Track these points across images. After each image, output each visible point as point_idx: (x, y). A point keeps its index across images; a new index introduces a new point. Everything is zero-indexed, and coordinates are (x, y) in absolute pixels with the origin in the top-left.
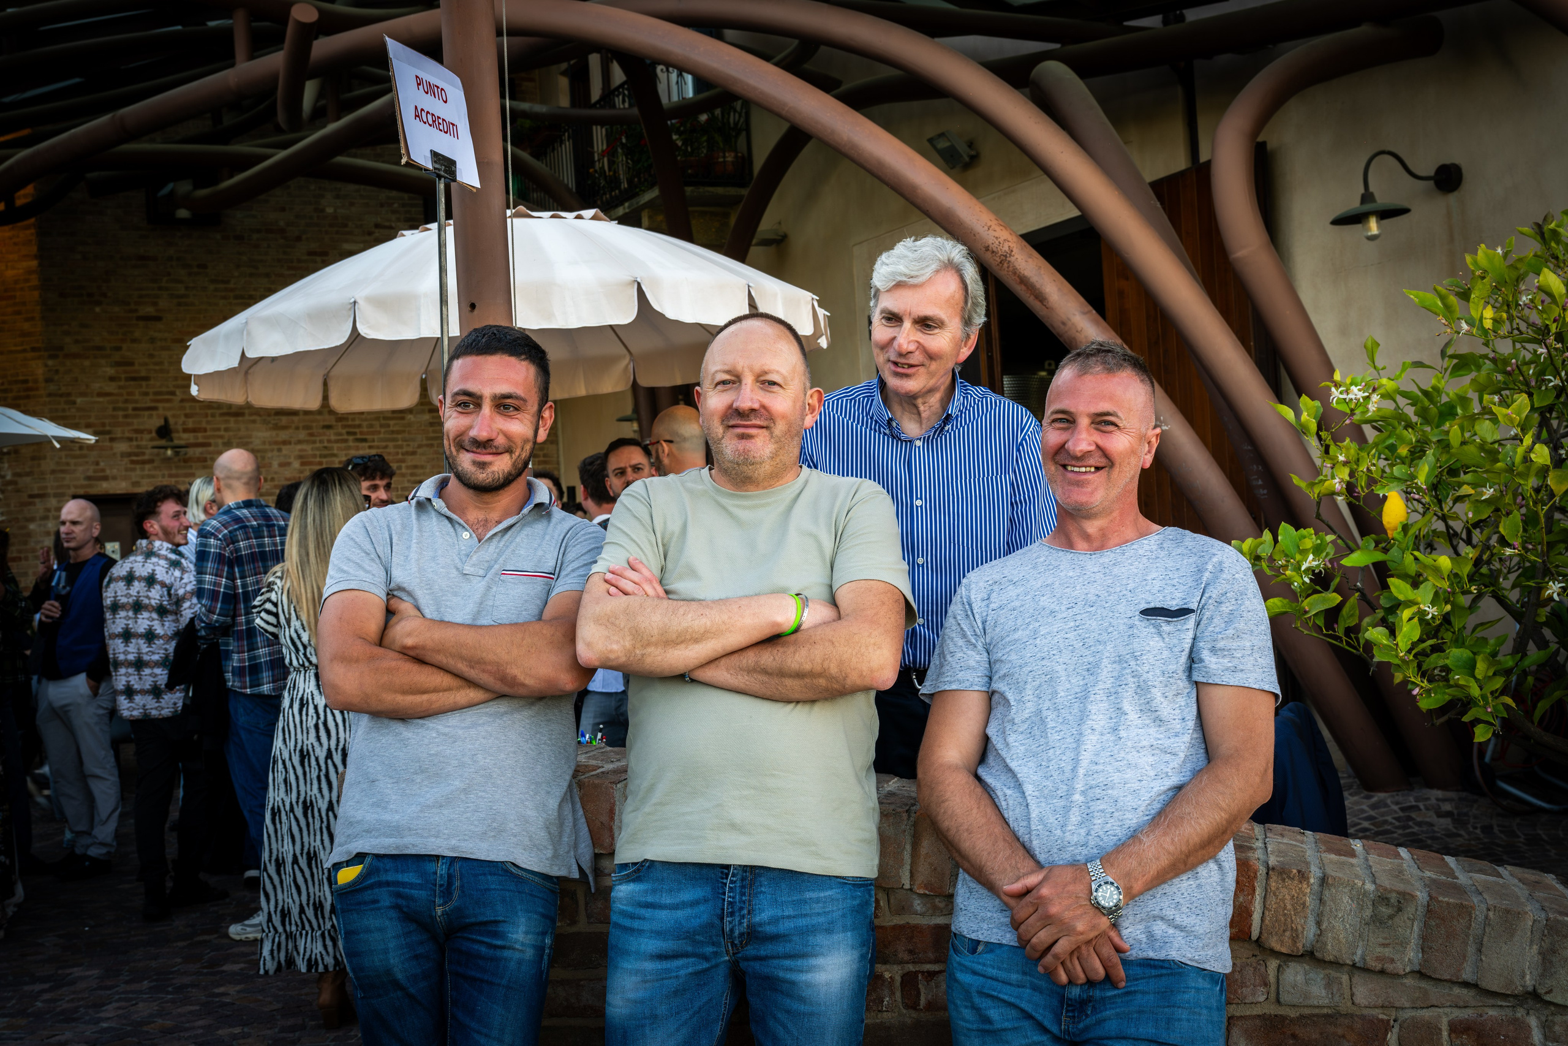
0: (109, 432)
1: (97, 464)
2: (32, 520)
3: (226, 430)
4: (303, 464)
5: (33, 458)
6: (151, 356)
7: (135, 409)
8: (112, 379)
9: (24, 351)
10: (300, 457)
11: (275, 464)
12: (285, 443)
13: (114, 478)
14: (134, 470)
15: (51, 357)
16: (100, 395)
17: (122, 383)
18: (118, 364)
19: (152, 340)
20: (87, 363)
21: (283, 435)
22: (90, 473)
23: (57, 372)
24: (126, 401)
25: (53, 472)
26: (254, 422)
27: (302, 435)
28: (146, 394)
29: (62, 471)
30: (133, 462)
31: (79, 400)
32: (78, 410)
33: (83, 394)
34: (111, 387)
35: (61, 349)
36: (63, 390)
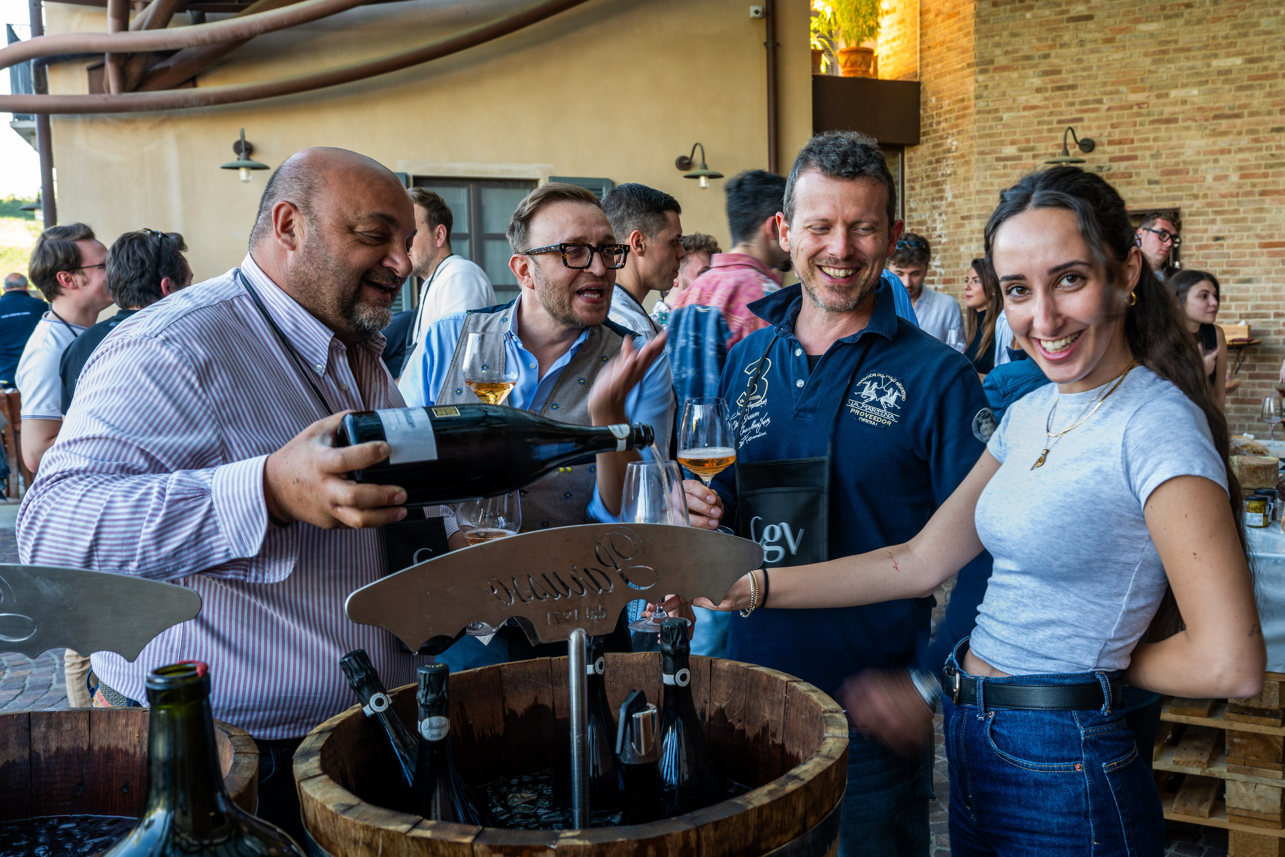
0: (1033, 149)
2: (961, 242)
3: (1155, 139)
4: (1242, 176)
5: (964, 180)
6: (1080, 61)
7: (1059, 122)
8: (1038, 90)
9: (962, 69)
10: (1240, 168)
11: (1210, 178)
12: (1222, 152)
15: (983, 72)
16: (1026, 108)
17: (1048, 94)
18: (1046, 73)
19: (1082, 43)
20: (1015, 75)
21: (1222, 143)
23: (986, 87)
24: (1051, 114)
25: (978, 192)
26: (1188, 128)
27: (1245, 141)
29: (987, 192)
31: (1006, 116)
32: (1005, 126)
33: (1009, 109)
34: (1037, 99)
35: (992, 62)
36: (992, 106)
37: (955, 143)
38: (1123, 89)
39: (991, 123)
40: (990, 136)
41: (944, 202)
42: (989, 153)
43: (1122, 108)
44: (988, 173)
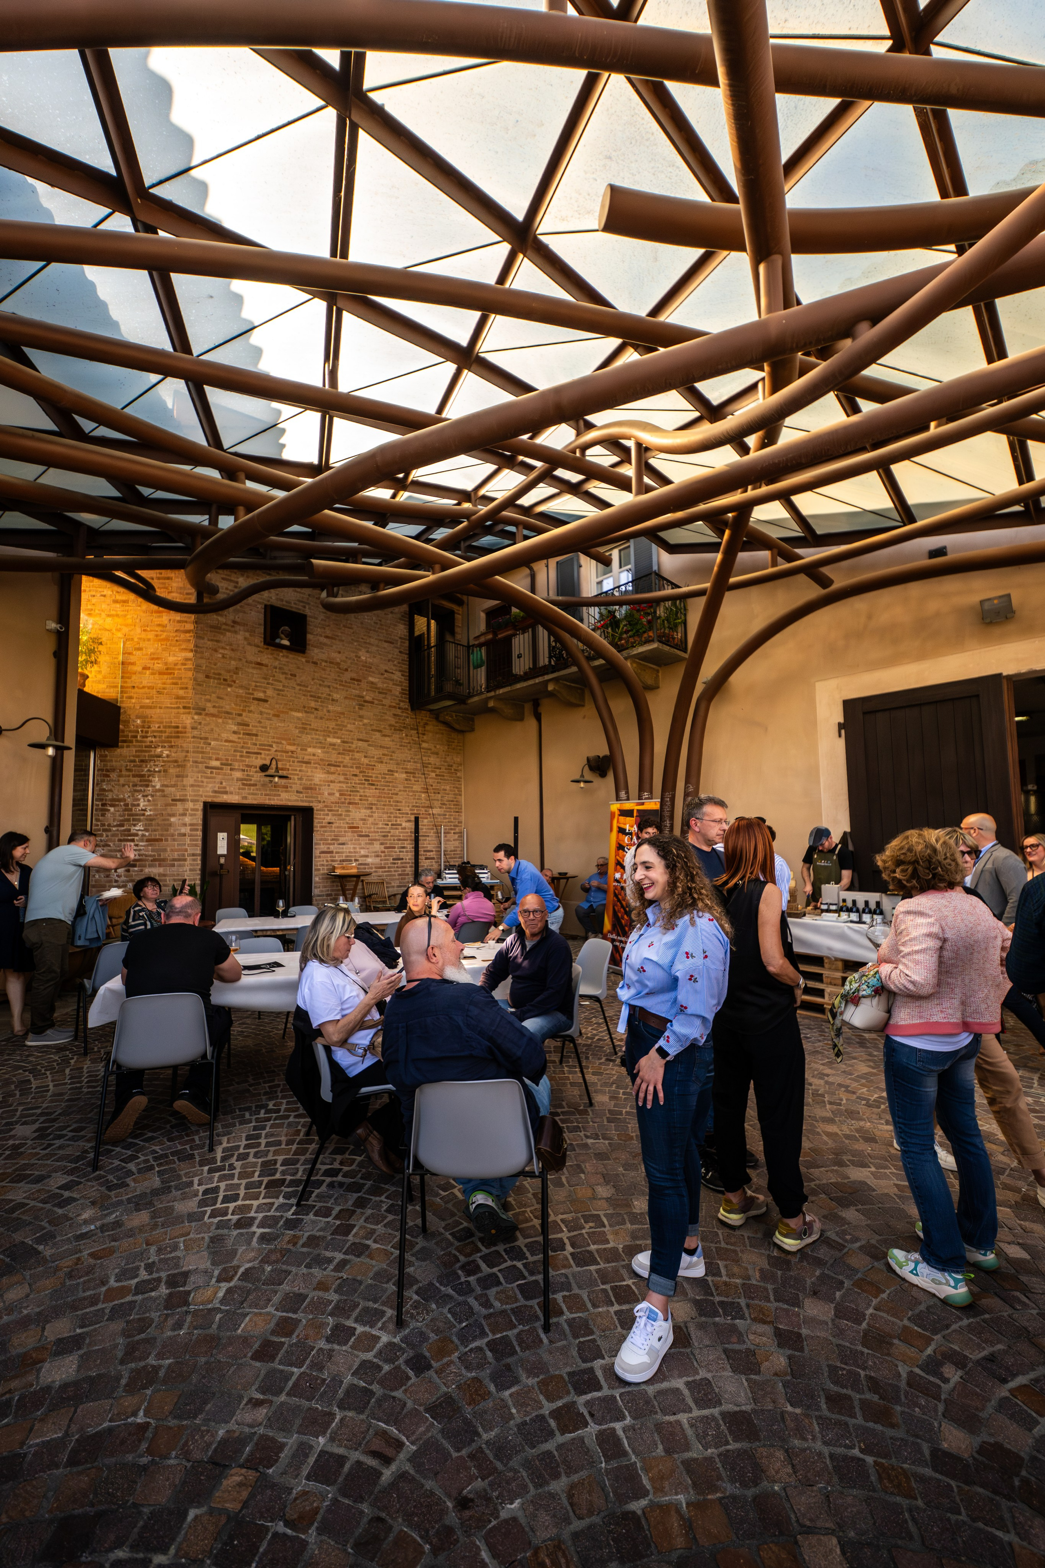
0: (231, 765)
1: (221, 783)
2: (173, 815)
3: (300, 771)
4: (340, 795)
5: (177, 776)
6: (260, 722)
7: (247, 752)
8: (235, 732)
9: (178, 708)
10: (340, 791)
11: (326, 793)
12: (331, 782)
13: (231, 793)
14: (244, 789)
15: (196, 714)
16: (226, 741)
17: (241, 736)
18: (239, 724)
19: (261, 713)
20: (220, 721)
21: (332, 777)
22: (216, 789)
23: (200, 723)
24: (243, 747)
25: (192, 786)
26: (316, 768)
27: (342, 778)
28: (256, 744)
29: (198, 786)
30: (243, 784)
31: (213, 743)
32: (212, 749)
33: (216, 739)
34: (234, 737)
35: (204, 710)
36: (203, 735)
37: (167, 752)
38: (284, 742)
39: (202, 745)
40: (202, 753)
41: (150, 788)
42: (201, 763)
43: (282, 751)
44: (200, 775)
